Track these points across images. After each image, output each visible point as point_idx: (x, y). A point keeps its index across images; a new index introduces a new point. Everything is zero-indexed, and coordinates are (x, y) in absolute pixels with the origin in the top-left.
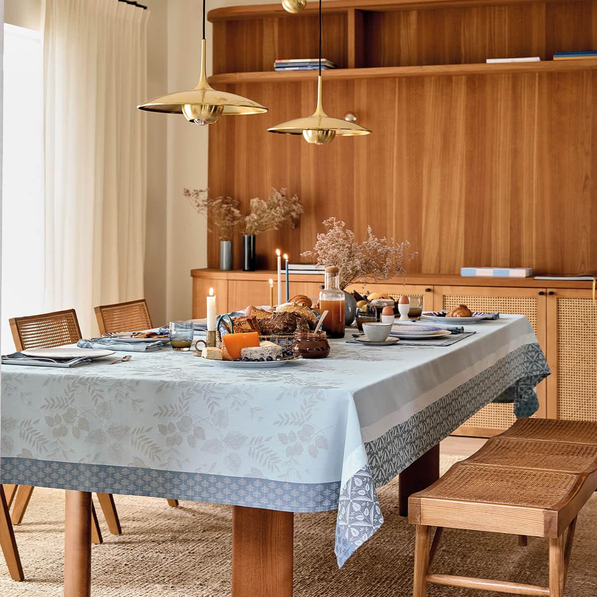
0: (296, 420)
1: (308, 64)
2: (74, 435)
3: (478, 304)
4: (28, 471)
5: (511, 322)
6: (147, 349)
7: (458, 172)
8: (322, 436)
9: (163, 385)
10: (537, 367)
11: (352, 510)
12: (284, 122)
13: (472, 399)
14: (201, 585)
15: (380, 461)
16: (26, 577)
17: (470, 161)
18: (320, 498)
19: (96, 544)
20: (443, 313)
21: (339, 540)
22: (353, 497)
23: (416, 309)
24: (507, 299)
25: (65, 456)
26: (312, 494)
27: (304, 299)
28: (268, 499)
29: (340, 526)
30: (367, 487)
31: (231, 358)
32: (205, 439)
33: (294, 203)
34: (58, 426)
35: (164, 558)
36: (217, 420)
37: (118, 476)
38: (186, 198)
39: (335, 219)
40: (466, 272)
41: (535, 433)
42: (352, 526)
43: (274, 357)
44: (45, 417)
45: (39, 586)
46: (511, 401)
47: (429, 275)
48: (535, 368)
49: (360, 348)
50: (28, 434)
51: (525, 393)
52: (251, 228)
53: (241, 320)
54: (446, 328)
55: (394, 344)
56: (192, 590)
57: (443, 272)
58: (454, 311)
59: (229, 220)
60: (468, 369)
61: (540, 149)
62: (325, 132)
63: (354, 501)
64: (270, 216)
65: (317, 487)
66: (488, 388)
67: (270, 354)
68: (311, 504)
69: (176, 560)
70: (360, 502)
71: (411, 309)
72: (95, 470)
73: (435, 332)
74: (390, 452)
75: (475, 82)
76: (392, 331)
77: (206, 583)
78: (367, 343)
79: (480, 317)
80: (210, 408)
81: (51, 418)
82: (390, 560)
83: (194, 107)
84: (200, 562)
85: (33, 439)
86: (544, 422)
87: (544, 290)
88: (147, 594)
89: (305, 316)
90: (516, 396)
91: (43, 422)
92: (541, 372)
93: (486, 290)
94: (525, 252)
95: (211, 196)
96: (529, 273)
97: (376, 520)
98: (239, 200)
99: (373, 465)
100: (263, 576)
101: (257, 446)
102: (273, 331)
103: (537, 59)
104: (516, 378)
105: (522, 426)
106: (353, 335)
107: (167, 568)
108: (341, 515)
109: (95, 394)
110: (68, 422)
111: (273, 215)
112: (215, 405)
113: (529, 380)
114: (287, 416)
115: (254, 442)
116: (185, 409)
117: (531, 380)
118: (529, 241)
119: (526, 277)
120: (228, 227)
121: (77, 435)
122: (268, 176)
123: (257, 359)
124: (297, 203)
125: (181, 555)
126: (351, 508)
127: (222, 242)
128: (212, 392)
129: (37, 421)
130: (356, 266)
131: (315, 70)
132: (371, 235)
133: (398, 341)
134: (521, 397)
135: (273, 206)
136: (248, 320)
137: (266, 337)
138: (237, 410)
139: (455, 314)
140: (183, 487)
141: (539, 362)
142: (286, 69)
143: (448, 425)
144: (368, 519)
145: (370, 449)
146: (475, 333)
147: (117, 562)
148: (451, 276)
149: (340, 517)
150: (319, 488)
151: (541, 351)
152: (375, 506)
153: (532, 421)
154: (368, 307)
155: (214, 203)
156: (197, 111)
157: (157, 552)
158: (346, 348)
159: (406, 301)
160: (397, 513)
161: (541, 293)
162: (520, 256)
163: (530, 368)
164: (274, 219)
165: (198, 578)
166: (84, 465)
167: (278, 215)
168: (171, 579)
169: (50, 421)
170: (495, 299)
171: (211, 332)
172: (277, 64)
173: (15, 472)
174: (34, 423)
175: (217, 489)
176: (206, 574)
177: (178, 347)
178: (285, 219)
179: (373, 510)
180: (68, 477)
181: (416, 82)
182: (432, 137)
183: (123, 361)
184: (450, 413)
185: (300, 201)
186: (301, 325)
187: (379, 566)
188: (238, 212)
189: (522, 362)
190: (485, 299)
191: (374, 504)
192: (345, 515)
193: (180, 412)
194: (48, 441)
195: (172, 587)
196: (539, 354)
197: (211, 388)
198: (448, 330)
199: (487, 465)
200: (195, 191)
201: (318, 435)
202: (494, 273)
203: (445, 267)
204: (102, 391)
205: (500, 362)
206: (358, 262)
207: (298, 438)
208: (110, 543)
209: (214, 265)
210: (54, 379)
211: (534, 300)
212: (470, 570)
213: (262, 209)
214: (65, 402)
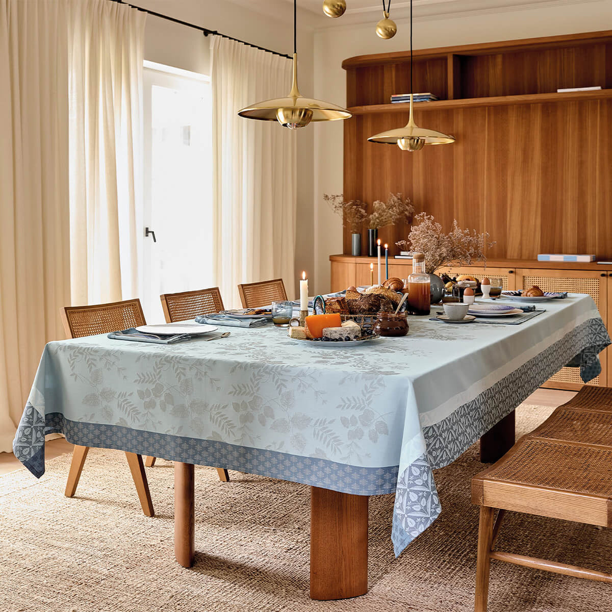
0: (358, 405)
1: (416, 97)
2: (161, 408)
3: (551, 283)
4: (124, 438)
5: (577, 300)
6: (250, 325)
7: (536, 178)
8: (381, 421)
9: (237, 366)
10: (600, 337)
11: (409, 499)
12: (380, 133)
13: (542, 370)
14: (299, 528)
15: (444, 442)
16: (156, 513)
17: (545, 170)
18: (380, 482)
19: (224, 482)
20: (519, 292)
21: (396, 529)
22: (410, 486)
23: (497, 289)
24: (575, 280)
25: (155, 427)
26: (372, 477)
27: (397, 281)
28: (331, 480)
29: (398, 514)
30: (425, 476)
31: (313, 337)
32: (274, 419)
33: (407, 204)
34: (148, 400)
35: (275, 499)
36: (284, 401)
37: (198, 448)
38: (325, 202)
39: (425, 213)
40: (542, 258)
41: (598, 402)
42: (409, 516)
43: (352, 336)
44: (138, 391)
45: (164, 523)
46: (577, 366)
47: (512, 260)
48: (598, 339)
49: (439, 326)
50: (124, 406)
51: (590, 359)
52: (374, 223)
53: (332, 301)
54: (520, 307)
55: (472, 322)
56: (290, 534)
57: (524, 257)
58: (528, 292)
59: (357, 218)
60: (537, 345)
61: (602, 159)
62: (416, 140)
63: (411, 491)
64: (388, 215)
65: (377, 471)
66: (556, 359)
67: (349, 334)
68: (372, 488)
69: (285, 501)
70: (416, 492)
71: (492, 289)
72: (179, 441)
73: (509, 311)
74: (455, 432)
75: (549, 108)
76: (469, 309)
77: (304, 526)
78: (447, 321)
79: (551, 296)
80: (279, 389)
81: (143, 391)
82: (467, 509)
83: (286, 113)
84: (304, 504)
85: (128, 409)
86: (606, 391)
87: (605, 273)
88: (251, 536)
89: (390, 298)
90: (581, 361)
91: (136, 394)
92: (603, 342)
93: (557, 273)
94: (590, 241)
95: (346, 200)
96: (593, 258)
97: (433, 510)
98: (366, 203)
99: (437, 447)
100: (339, 538)
101: (321, 427)
102: (360, 311)
103: (599, 88)
104: (582, 348)
105: (586, 394)
106: (437, 313)
107: (275, 509)
108: (398, 503)
109: (179, 371)
110: (156, 396)
111: (390, 214)
112: (283, 387)
113: (593, 349)
114: (349, 400)
115: (318, 424)
116: (256, 388)
117: (595, 349)
118: (593, 233)
119: (591, 262)
120: (357, 223)
121: (164, 409)
122: (388, 183)
123: (336, 339)
124: (409, 205)
125: (290, 496)
126: (408, 498)
127: (353, 234)
128: (279, 374)
129: (131, 394)
130: (442, 254)
131: (422, 101)
132: (456, 227)
133: (475, 319)
134: (586, 362)
135: (391, 207)
136: (337, 301)
137: (353, 316)
138: (303, 392)
139: (529, 294)
140: (255, 462)
141: (601, 333)
142: (400, 102)
143: (518, 397)
144: (424, 510)
145: (433, 432)
146: (545, 311)
147: (235, 501)
148: (530, 261)
149: (397, 505)
150: (379, 472)
151: (603, 324)
152: (432, 497)
153: (596, 390)
154: (454, 288)
155: (347, 205)
156: (288, 116)
157: (271, 492)
158: (427, 325)
159: (487, 282)
160: (479, 460)
161: (603, 275)
162: (585, 245)
163: (593, 339)
164: (391, 217)
165: (298, 522)
166: (170, 436)
167: (395, 214)
168: (275, 521)
169: (141, 394)
170: (565, 279)
171: (303, 311)
172: (393, 98)
173: (115, 438)
174: (129, 395)
175: (285, 467)
176: (306, 517)
177: (278, 324)
178: (400, 217)
179: (430, 500)
180: (157, 446)
181: (501, 109)
182: (514, 151)
183: (222, 337)
184: (520, 386)
185: (412, 203)
186: (384, 305)
187: (458, 515)
188: (364, 211)
189: (587, 334)
190: (557, 279)
191: (432, 493)
192: (402, 503)
193: (252, 392)
194: (140, 413)
195: (274, 530)
196: (601, 327)
197: (279, 369)
198: (521, 309)
199: (552, 439)
200: (332, 196)
201: (378, 420)
202: (564, 258)
203: (526, 253)
204: (184, 369)
205: (567, 335)
206: (444, 250)
207: (359, 422)
208: (235, 481)
209: (347, 253)
210: (144, 357)
211: (597, 280)
212: (538, 522)
213: (382, 209)
214: (153, 377)
